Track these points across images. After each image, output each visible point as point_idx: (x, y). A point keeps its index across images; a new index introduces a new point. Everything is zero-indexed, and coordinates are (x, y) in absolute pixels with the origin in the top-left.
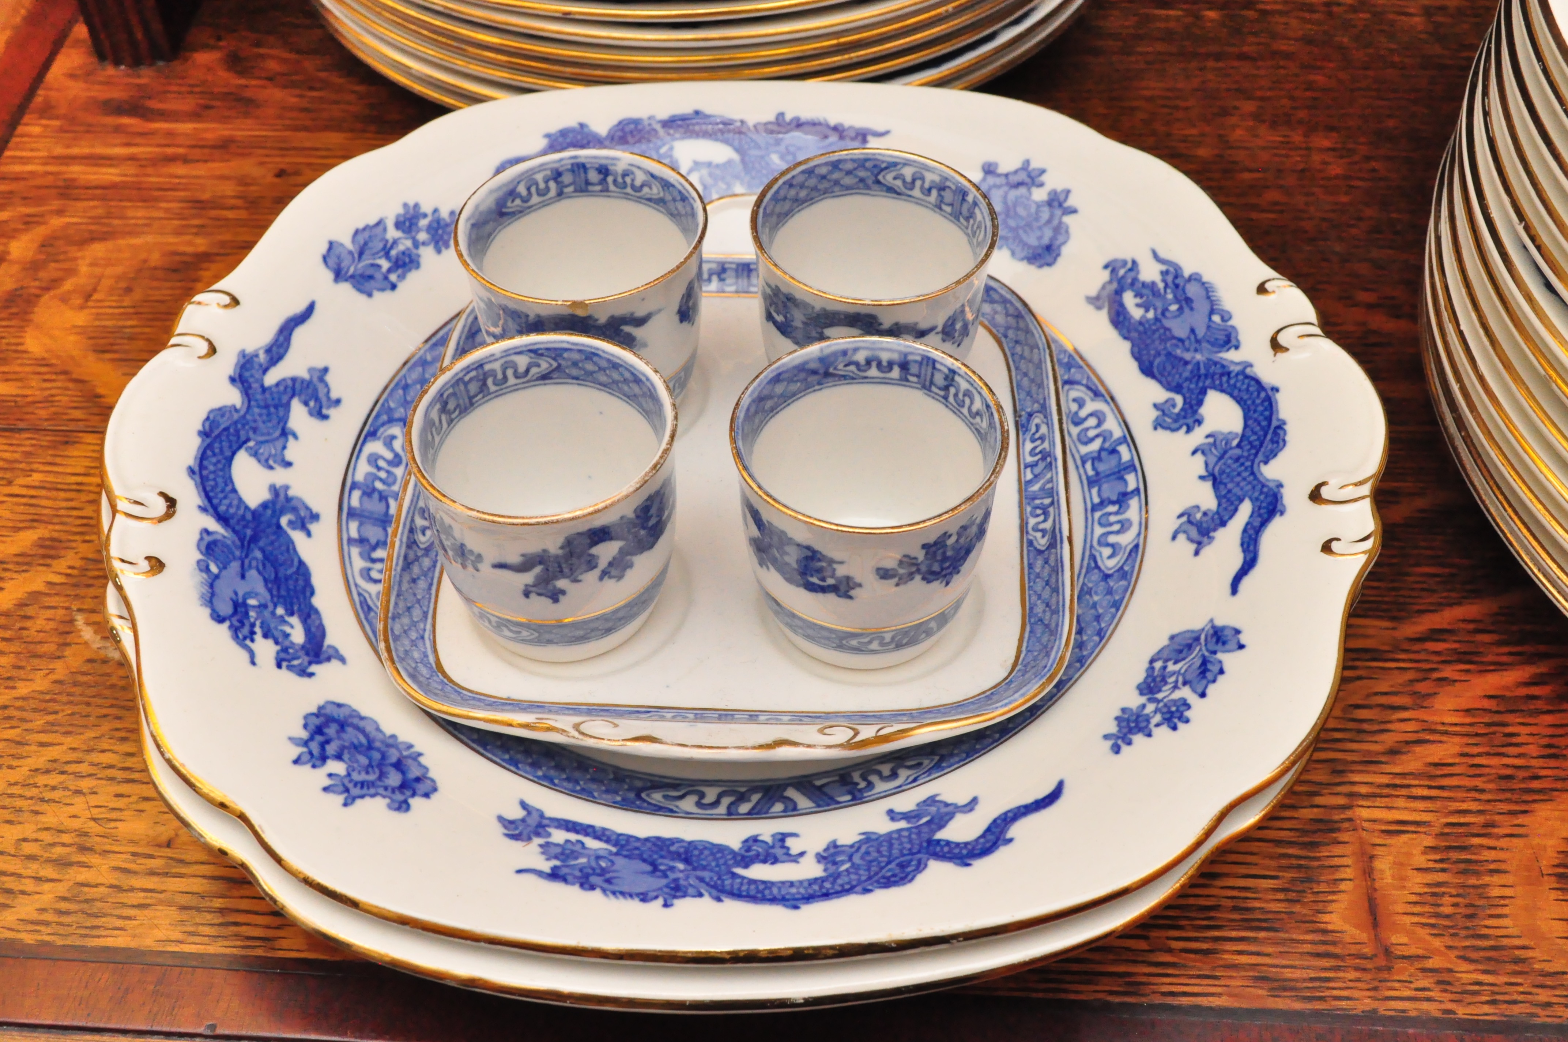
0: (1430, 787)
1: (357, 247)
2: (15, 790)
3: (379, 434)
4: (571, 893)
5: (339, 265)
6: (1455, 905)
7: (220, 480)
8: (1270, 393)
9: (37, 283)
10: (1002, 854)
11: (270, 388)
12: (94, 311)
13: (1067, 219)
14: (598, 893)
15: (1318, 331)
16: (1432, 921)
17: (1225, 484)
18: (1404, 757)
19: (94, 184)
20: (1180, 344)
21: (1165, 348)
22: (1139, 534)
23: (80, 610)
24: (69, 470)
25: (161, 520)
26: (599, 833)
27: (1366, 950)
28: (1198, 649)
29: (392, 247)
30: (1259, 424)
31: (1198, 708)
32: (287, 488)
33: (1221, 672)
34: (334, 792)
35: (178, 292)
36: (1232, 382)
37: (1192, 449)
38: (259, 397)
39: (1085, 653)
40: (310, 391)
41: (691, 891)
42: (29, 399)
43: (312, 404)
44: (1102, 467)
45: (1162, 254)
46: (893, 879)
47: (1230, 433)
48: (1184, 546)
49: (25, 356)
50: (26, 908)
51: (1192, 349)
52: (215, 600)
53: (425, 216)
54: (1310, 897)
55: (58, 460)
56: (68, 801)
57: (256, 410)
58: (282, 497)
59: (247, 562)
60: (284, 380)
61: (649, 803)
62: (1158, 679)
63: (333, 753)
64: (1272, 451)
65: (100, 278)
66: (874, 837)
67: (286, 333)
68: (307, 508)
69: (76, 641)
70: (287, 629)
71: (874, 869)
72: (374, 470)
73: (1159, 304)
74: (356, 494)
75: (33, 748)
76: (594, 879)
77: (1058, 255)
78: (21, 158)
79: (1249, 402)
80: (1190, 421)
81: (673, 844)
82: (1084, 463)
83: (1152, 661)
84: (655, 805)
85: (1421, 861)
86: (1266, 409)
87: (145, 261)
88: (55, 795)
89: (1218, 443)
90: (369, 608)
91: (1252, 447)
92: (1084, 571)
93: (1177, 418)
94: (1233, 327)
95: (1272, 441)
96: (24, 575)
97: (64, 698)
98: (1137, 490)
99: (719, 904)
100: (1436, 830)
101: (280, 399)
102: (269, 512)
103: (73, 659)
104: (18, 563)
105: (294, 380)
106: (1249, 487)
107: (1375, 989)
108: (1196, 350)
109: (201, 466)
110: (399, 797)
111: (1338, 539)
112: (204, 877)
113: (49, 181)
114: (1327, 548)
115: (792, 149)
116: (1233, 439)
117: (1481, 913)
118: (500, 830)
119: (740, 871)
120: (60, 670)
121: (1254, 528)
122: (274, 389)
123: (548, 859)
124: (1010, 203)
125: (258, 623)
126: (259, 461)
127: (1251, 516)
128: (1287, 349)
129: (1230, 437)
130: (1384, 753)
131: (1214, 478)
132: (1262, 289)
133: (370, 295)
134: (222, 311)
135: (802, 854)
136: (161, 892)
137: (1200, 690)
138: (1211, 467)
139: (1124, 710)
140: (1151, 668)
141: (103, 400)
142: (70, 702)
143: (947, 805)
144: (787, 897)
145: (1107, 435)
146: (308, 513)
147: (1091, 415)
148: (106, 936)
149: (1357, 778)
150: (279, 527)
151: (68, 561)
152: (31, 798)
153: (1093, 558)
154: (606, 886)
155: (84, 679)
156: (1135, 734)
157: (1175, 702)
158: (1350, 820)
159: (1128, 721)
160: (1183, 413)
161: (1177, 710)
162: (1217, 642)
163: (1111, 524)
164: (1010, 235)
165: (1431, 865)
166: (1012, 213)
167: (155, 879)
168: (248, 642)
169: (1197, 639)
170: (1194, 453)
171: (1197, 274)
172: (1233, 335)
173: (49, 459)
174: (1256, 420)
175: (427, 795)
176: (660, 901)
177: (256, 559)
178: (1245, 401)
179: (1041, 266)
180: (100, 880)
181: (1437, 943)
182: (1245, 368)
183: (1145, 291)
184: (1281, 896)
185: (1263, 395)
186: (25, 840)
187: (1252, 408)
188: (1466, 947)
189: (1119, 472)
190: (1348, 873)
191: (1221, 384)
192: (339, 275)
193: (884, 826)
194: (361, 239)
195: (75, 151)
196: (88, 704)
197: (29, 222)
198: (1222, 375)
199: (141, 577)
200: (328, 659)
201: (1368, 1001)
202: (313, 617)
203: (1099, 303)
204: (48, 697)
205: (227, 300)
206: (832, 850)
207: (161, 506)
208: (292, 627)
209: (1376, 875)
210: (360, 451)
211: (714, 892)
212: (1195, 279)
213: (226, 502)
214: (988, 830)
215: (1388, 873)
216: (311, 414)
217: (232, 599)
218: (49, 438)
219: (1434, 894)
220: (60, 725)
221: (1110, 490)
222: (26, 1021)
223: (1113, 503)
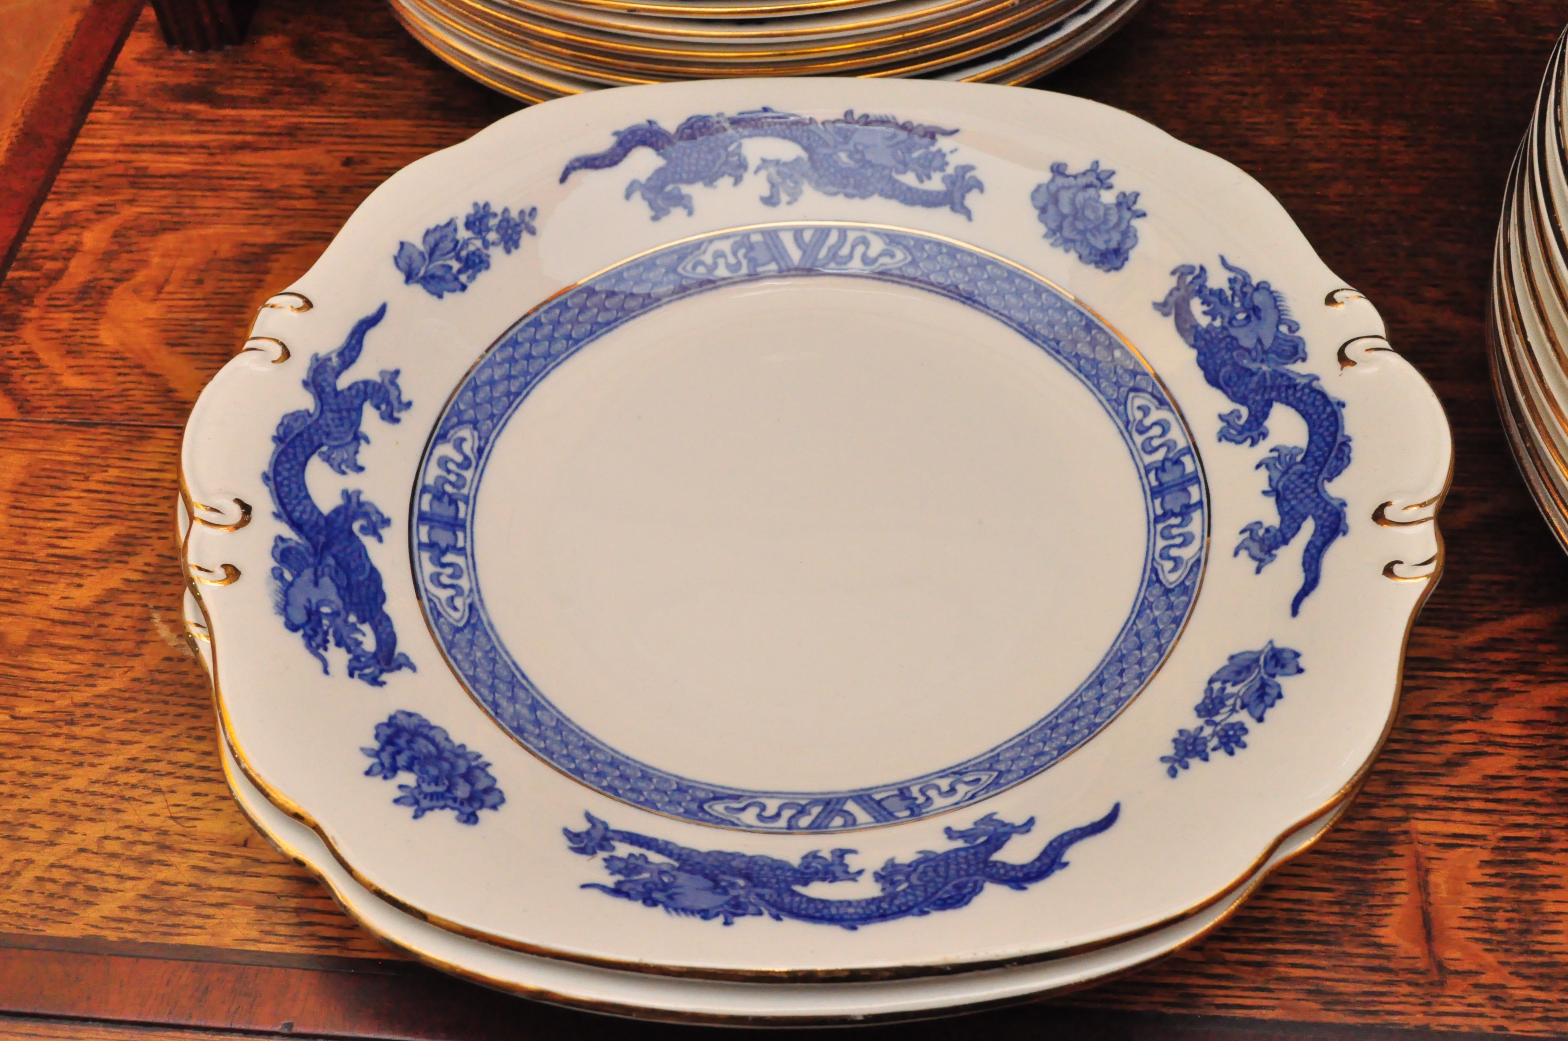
0: (1487, 800)
1: (428, 248)
2: (97, 788)
3: (449, 436)
4: (635, 908)
5: (410, 266)
6: (1509, 920)
7: (294, 486)
8: (1336, 407)
9: (110, 275)
10: (1058, 878)
11: (342, 391)
12: (167, 303)
13: (1136, 223)
14: (660, 909)
15: (1385, 344)
16: (1487, 936)
17: (1289, 501)
18: (1462, 769)
19: (164, 172)
20: (1247, 354)
21: (1232, 358)
22: (1201, 549)
23: (156, 608)
24: (144, 466)
25: (237, 527)
26: (662, 846)
27: (1421, 965)
28: (1257, 671)
29: (462, 249)
30: (1324, 440)
31: (1256, 733)
32: (359, 493)
33: (1280, 696)
34: (404, 804)
35: (248, 284)
36: (1298, 395)
37: (1257, 462)
38: (331, 401)
39: (1144, 670)
40: (381, 394)
41: (751, 909)
42: (105, 393)
43: (383, 407)
44: (1166, 478)
45: (1231, 262)
46: (950, 901)
47: (1295, 447)
48: (1245, 562)
49: (99, 349)
50: (108, 906)
51: (1259, 359)
52: (289, 609)
53: (495, 215)
54: (1365, 911)
55: (133, 456)
56: (148, 799)
57: (329, 415)
58: (354, 500)
59: (320, 568)
60: (356, 383)
61: (711, 815)
62: (1217, 701)
63: (404, 764)
64: (1336, 467)
65: (171, 269)
66: (931, 856)
67: (357, 336)
68: (378, 513)
69: (153, 638)
70: (359, 637)
71: (931, 890)
72: (444, 474)
73: (1227, 313)
74: (427, 498)
75: (113, 746)
76: (657, 895)
77: (1126, 259)
78: (93, 145)
79: (1315, 417)
80: (1255, 434)
81: (734, 859)
82: (1147, 472)
83: (1211, 681)
84: (717, 818)
85: (1477, 875)
86: (1331, 425)
87: (215, 252)
88: (136, 793)
89: (1282, 458)
90: (439, 614)
91: (1317, 463)
92: (1145, 584)
93: (1242, 430)
94: (1300, 338)
95: (1337, 458)
96: (102, 571)
97: (143, 696)
98: (1200, 503)
99: (779, 923)
100: (1493, 844)
101: (352, 403)
102: (341, 518)
103: (151, 658)
104: (96, 560)
105: (366, 383)
106: (1313, 504)
107: (1428, 1004)
108: (1262, 361)
109: (276, 472)
110: (468, 809)
111: (1400, 562)
112: (279, 876)
113: (120, 169)
114: (1388, 571)
115: (860, 148)
116: (1297, 455)
117: (1535, 930)
118: (565, 842)
119: (798, 888)
120: (139, 667)
121: (1316, 547)
122: (346, 393)
123: (612, 874)
124: (1078, 206)
125: (331, 632)
126: (332, 466)
127: (1313, 535)
128: (1354, 363)
129: (1294, 451)
130: (1441, 765)
131: (1277, 493)
132: (1330, 300)
133: (440, 296)
134: (296, 314)
135: (860, 872)
136: (238, 891)
137: (1258, 714)
138: (1274, 484)
139: (1181, 732)
140: (1209, 690)
141: (177, 394)
142: (148, 701)
143: (1004, 825)
144: (846, 917)
145: (1171, 444)
146: (379, 519)
147: (1155, 424)
148: (186, 935)
149: (1414, 790)
150: (351, 533)
151: (144, 558)
152: (112, 796)
153: (1154, 571)
154: (668, 902)
155: (162, 677)
156: (1192, 757)
157: (1232, 726)
158: (1406, 832)
159: (1185, 742)
160: (1248, 426)
161: (1235, 735)
162: (1276, 665)
163: (1173, 537)
164: (1078, 237)
165: (1486, 879)
166: (1080, 215)
167: (232, 878)
168: (321, 651)
169: (1257, 660)
170: (1258, 467)
171: (1265, 282)
172: (1300, 347)
173: (125, 455)
174: (1321, 435)
175: (494, 807)
176: (721, 919)
177: (329, 566)
178: (1311, 415)
179: (1108, 271)
180: (180, 878)
181: (1490, 958)
182: (1311, 382)
183: (1213, 299)
184: (1336, 909)
185: (1329, 409)
186: (106, 838)
187: (1318, 422)
188: (1520, 963)
189: (1183, 483)
190: (1403, 886)
191: (1287, 398)
192: (410, 277)
193: (942, 845)
194: (431, 239)
195: (146, 139)
196: (166, 703)
197: (101, 211)
198: (1288, 387)
199: (217, 585)
200: (399, 667)
201: (1419, 1016)
202: (385, 624)
203: (1166, 310)
204: (127, 695)
205: (300, 302)
206: (890, 869)
207: (236, 514)
208: (364, 635)
209: (1432, 889)
210: (431, 453)
211: (774, 911)
212: (1264, 288)
213: (300, 508)
214: (1044, 853)
215: (1443, 887)
216: (383, 418)
217: (306, 608)
218: (125, 433)
219: (1488, 909)
220: (138, 723)
221: (1174, 502)
222: (111, 1017)
223: (1175, 515)
